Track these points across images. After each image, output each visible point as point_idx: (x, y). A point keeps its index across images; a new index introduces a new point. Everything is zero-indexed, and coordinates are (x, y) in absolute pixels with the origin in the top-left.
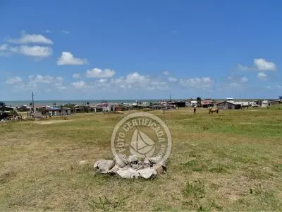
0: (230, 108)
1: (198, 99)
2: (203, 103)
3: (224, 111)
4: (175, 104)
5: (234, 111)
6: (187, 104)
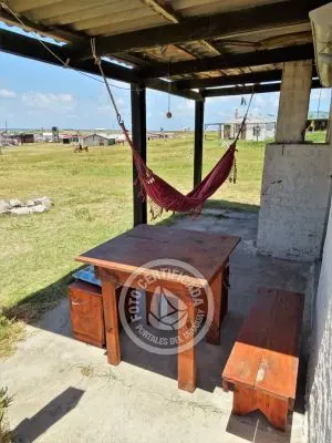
0: (101, 144)
1: (54, 129)
2: (62, 137)
3: (94, 149)
4: (16, 137)
5: (106, 148)
6: (36, 137)
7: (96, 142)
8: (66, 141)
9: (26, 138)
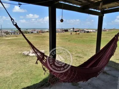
0: (85, 32)
1: (73, 28)
6: (69, 30)
7: (83, 32)
8: (76, 31)
9: (66, 31)
